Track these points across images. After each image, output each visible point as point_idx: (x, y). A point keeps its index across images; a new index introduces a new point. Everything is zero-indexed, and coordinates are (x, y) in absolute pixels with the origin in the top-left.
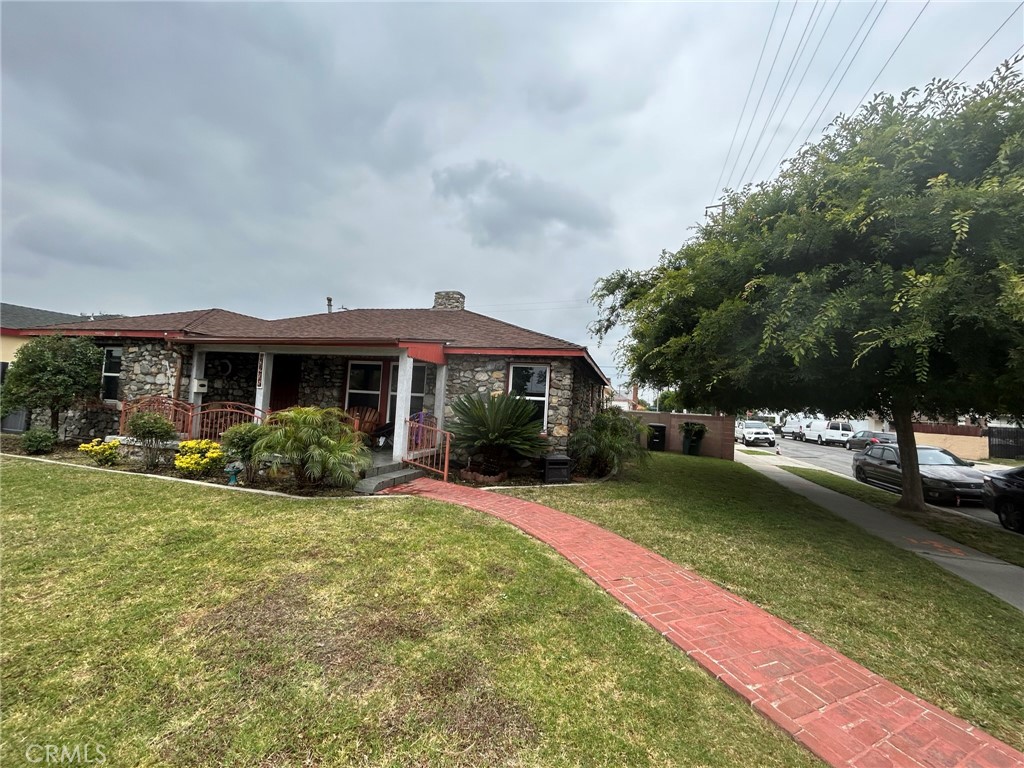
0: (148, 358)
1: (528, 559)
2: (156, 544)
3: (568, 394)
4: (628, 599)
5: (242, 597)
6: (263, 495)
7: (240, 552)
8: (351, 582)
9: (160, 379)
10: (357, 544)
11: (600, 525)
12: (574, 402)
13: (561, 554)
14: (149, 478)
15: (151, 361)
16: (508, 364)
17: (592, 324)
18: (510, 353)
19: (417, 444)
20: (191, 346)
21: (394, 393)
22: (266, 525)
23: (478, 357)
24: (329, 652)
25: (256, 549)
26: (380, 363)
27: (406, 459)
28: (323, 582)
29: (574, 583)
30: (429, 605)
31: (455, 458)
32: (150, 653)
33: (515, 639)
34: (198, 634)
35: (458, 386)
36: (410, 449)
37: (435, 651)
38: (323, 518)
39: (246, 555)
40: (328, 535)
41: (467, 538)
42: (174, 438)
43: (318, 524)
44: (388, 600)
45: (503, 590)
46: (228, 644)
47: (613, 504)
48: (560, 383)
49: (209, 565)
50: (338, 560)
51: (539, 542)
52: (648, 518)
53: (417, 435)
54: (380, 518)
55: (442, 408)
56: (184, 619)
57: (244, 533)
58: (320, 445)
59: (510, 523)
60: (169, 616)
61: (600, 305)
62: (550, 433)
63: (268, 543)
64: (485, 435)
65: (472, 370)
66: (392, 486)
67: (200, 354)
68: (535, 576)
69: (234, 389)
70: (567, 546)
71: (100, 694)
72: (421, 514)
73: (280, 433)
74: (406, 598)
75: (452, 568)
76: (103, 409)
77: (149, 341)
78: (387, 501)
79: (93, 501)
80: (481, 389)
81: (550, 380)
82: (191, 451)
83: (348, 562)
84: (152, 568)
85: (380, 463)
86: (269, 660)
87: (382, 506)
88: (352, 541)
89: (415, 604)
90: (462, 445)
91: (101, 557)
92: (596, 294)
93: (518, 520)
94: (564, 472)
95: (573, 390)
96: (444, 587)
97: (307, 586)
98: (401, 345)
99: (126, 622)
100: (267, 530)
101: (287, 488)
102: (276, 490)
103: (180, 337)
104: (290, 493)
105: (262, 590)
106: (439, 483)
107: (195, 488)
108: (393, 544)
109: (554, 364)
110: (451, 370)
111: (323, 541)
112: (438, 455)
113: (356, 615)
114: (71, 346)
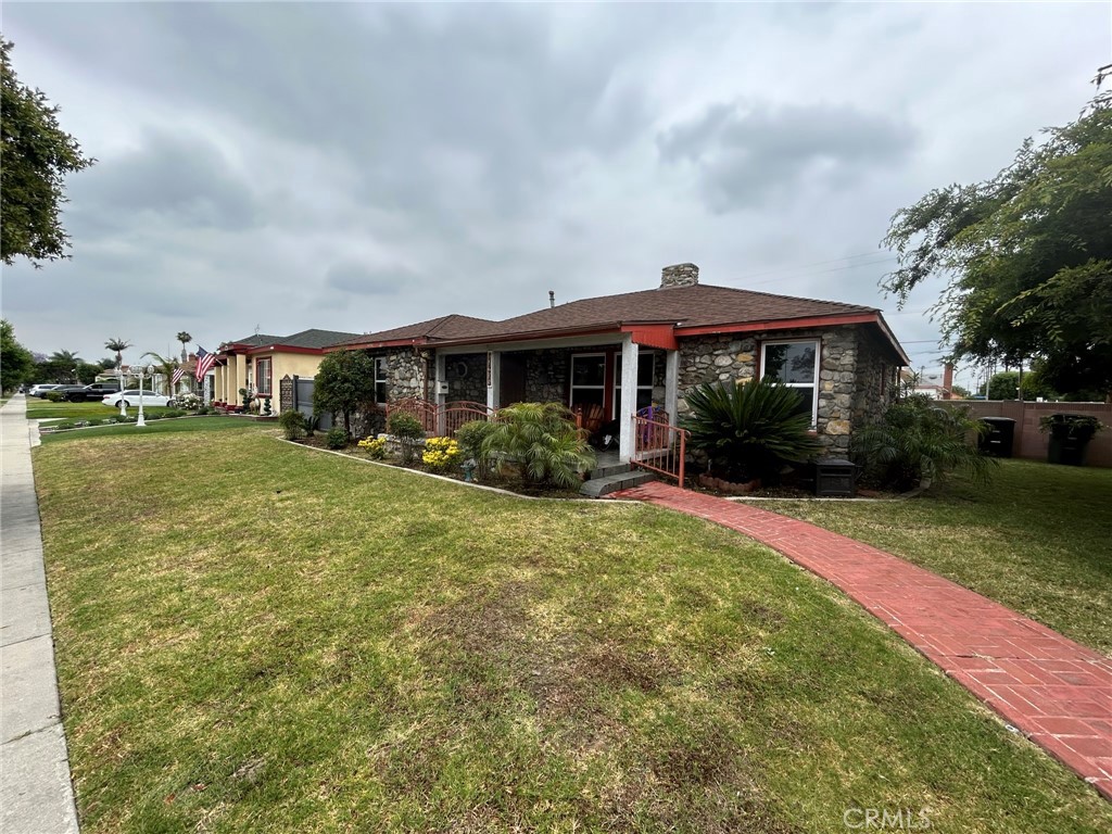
0: (403, 364)
1: (801, 601)
2: (401, 534)
3: (849, 376)
4: (993, 694)
5: (464, 600)
6: (493, 492)
7: (467, 551)
8: (573, 599)
9: (413, 383)
10: (580, 554)
11: (915, 562)
12: (859, 388)
13: (853, 599)
14: (403, 471)
15: (405, 367)
16: (759, 344)
17: (887, 277)
18: (762, 327)
19: (646, 444)
20: (432, 351)
21: (618, 387)
22: (492, 524)
23: (717, 336)
24: (545, 685)
25: (481, 549)
26: (604, 354)
27: (634, 460)
28: (544, 595)
29: (882, 650)
30: (664, 644)
31: (692, 460)
32: (382, 647)
33: (793, 724)
34: (423, 635)
35: (693, 374)
36: (638, 449)
37: (673, 714)
38: (547, 521)
39: (471, 555)
40: (550, 541)
41: (712, 561)
42: (423, 436)
43: (542, 527)
44: (613, 630)
45: (768, 642)
46: (447, 652)
47: (933, 531)
48: (837, 363)
49: (440, 561)
50: (559, 571)
51: (816, 577)
52: (1006, 560)
53: (646, 434)
54: (605, 526)
55: (675, 401)
56: (413, 615)
57: (472, 531)
58: (543, 442)
59: (770, 546)
60: (402, 609)
61: (900, 249)
62: (821, 430)
63: (492, 544)
64: (729, 433)
65: (711, 354)
66: (620, 489)
67: (441, 357)
68: (814, 626)
69: (470, 390)
70: (863, 589)
71: (339, 682)
72: (653, 525)
73: (504, 430)
74: (635, 631)
75: (693, 599)
76: (377, 411)
77: (404, 349)
78: (614, 507)
79: (363, 489)
80: (723, 377)
81: (822, 359)
82: (435, 448)
83: (569, 574)
84: (395, 558)
85: (606, 463)
86: (484, 681)
87: (609, 512)
88: (575, 550)
89: (646, 642)
90: (700, 445)
91: (360, 541)
92: (895, 233)
93: (780, 542)
94: (846, 482)
95: (857, 372)
96: (684, 623)
97: (525, 599)
98: (624, 330)
99: (368, 609)
100: (492, 530)
101: (515, 487)
102: (505, 488)
103: (424, 343)
104: (517, 492)
105: (482, 595)
106: (673, 488)
107: (438, 483)
108: (620, 560)
109: (826, 337)
110: (684, 356)
111: (545, 547)
112: (671, 456)
113: (576, 643)
114: (352, 358)
